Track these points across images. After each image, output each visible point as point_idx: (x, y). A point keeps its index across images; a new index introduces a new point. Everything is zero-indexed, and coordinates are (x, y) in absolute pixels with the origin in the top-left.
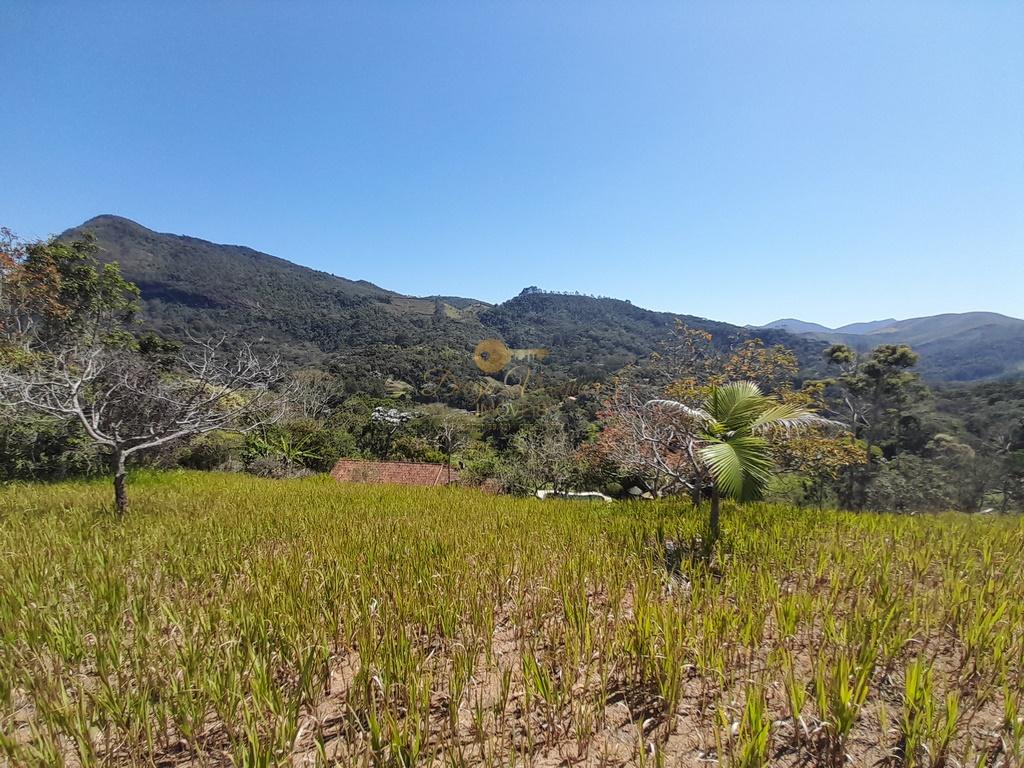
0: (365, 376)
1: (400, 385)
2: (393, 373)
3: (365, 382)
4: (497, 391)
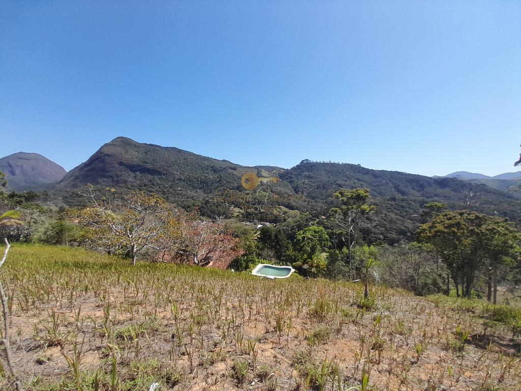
0: (220, 205)
1: (237, 210)
2: (234, 204)
3: (220, 209)
4: (285, 213)
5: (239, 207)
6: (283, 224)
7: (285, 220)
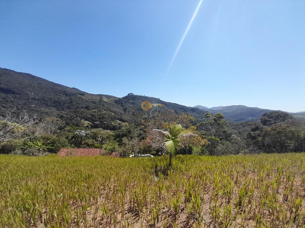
0: (74, 119)
1: (87, 122)
2: (84, 118)
3: (74, 121)
4: (120, 124)
5: (88, 120)
6: (119, 131)
7: (120, 128)
